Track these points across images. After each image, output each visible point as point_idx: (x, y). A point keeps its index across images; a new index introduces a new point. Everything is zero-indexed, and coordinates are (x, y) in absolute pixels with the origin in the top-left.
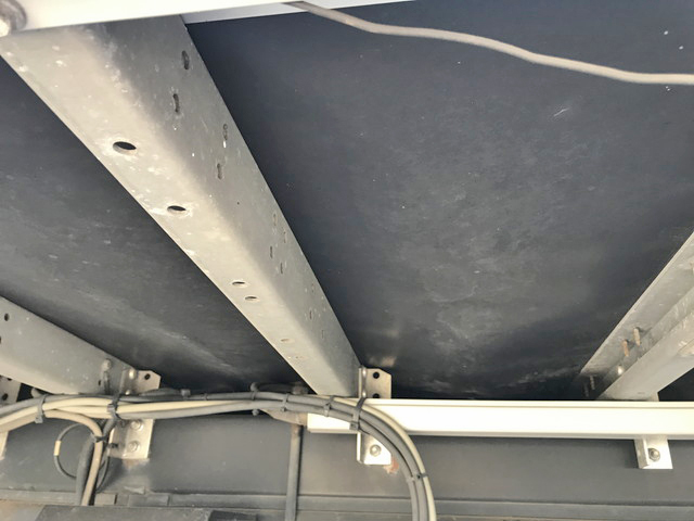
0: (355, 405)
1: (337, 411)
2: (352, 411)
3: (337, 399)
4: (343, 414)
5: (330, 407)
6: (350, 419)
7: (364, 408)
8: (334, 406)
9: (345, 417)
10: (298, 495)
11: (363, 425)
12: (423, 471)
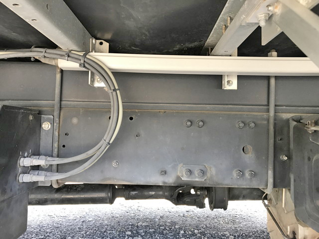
0: (82, 55)
1: (73, 58)
2: (81, 58)
3: (72, 52)
4: (76, 59)
5: (69, 56)
6: (80, 62)
7: (87, 56)
8: (71, 55)
9: (76, 61)
10: (61, 100)
11: (86, 65)
12: (117, 87)
